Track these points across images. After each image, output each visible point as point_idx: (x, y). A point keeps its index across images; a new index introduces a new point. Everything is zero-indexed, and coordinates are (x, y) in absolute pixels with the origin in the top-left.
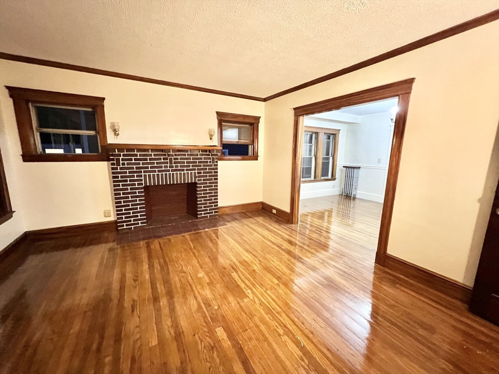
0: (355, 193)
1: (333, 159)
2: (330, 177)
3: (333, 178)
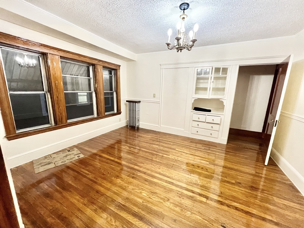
0: (138, 125)
1: (117, 94)
2: (115, 111)
3: (119, 113)
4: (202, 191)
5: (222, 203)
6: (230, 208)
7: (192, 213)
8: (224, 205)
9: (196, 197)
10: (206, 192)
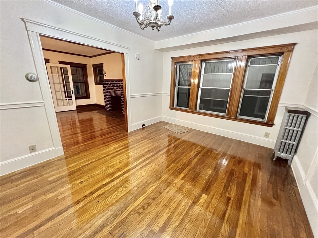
2: (266, 120)
3: (270, 124)
4: (112, 186)
5: (91, 194)
6: (83, 197)
7: (103, 170)
8: (89, 194)
9: (111, 178)
10: (109, 188)
